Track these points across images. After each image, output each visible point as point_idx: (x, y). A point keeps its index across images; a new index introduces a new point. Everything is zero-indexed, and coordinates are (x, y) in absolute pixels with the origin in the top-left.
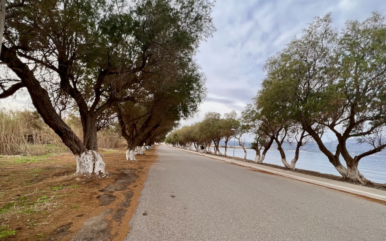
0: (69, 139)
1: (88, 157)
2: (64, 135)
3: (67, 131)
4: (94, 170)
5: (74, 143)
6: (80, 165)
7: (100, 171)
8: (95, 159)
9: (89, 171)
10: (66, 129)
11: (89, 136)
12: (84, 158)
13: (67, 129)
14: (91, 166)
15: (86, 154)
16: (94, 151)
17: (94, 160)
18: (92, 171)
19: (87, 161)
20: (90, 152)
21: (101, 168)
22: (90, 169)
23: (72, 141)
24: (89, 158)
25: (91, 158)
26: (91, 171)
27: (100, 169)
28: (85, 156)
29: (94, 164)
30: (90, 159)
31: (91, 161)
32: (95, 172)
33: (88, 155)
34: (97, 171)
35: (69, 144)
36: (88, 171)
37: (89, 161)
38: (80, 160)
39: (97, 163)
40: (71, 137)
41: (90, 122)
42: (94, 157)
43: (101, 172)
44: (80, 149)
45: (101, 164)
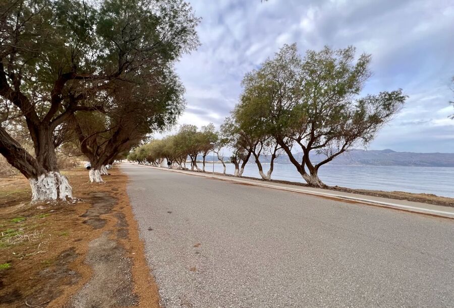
0: (19, 158)
1: (49, 180)
2: (11, 154)
3: (16, 148)
4: (58, 195)
5: (28, 163)
6: (38, 191)
7: (67, 196)
8: (58, 182)
9: (53, 197)
10: (14, 146)
11: (46, 154)
12: (44, 181)
13: (16, 146)
14: (54, 192)
15: (46, 176)
16: (56, 173)
18: (57, 197)
19: (48, 184)
20: (51, 174)
21: (68, 192)
22: (53, 194)
23: (24, 161)
24: (51, 181)
25: (53, 181)
26: (54, 197)
27: (67, 194)
28: (45, 179)
29: (58, 188)
31: (53, 185)
33: (49, 178)
34: (62, 196)
35: (19, 165)
36: (50, 196)
37: (51, 184)
38: (38, 184)
39: (62, 187)
40: (21, 157)
41: (44, 137)
42: (58, 180)
43: (69, 197)
44: (37, 170)
45: (67, 188)
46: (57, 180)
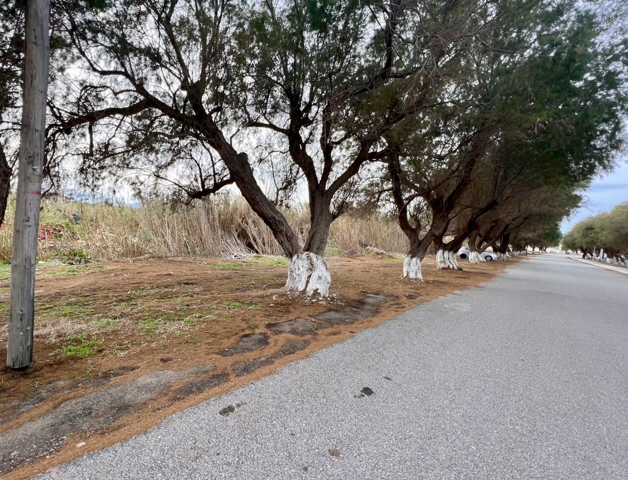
0: (279, 232)
1: (300, 263)
2: (274, 227)
4: (306, 286)
5: (286, 238)
6: (291, 275)
7: (317, 289)
8: (312, 268)
10: (274, 217)
12: (295, 264)
13: (276, 217)
14: (303, 280)
15: (298, 257)
16: (312, 254)
17: (311, 270)
18: (304, 288)
19: (299, 269)
20: (304, 256)
21: (320, 284)
22: (301, 283)
23: (283, 236)
24: (302, 265)
25: (304, 265)
26: (301, 288)
27: (318, 286)
28: (296, 261)
29: (310, 276)
31: (305, 270)
32: (308, 289)
33: (300, 261)
35: (280, 240)
36: (297, 285)
37: (302, 269)
38: (291, 267)
39: (315, 275)
40: (281, 230)
41: (319, 205)
42: (312, 264)
43: (318, 291)
44: (292, 249)
45: (320, 278)
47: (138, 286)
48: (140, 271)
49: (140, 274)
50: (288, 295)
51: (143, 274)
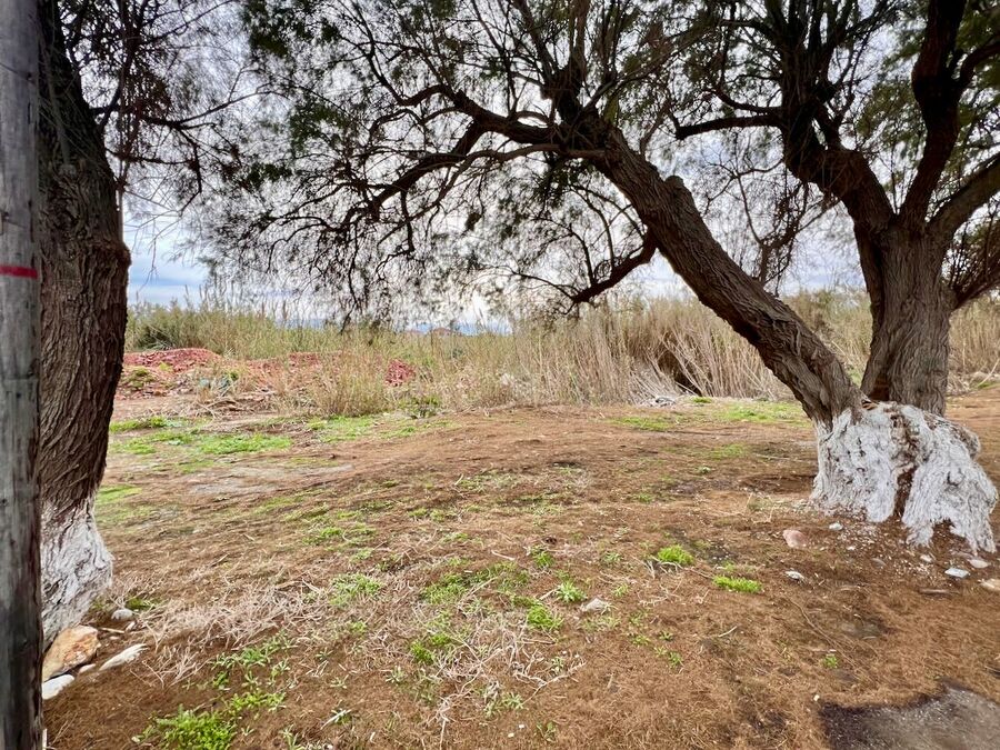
0: (782, 350)
1: (867, 434)
2: (763, 338)
3: (770, 321)
4: (900, 508)
6: (830, 468)
7: (948, 523)
8: (911, 451)
9: (871, 511)
10: (765, 314)
12: (847, 437)
13: (771, 312)
14: (882, 486)
15: (856, 418)
17: (909, 457)
18: (890, 512)
19: (862, 453)
20: (880, 411)
21: (955, 505)
22: (875, 496)
24: (874, 440)
25: (884, 443)
26: (880, 510)
27: (950, 514)
28: (851, 429)
29: (907, 478)
30: (877, 446)
31: (885, 457)
32: (908, 520)
33: (867, 429)
34: (921, 516)
36: (862, 504)
38: (829, 444)
39: (928, 478)
40: (788, 346)
42: (912, 443)
43: (955, 531)
44: (830, 393)
45: (951, 485)
46: (910, 439)
47: (478, 468)
48: (494, 432)
49: (491, 440)
50: (835, 533)
51: (496, 440)
